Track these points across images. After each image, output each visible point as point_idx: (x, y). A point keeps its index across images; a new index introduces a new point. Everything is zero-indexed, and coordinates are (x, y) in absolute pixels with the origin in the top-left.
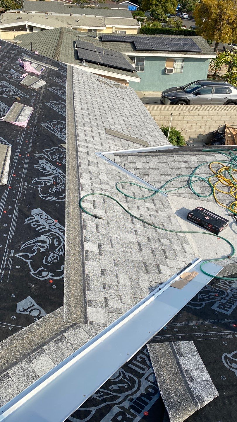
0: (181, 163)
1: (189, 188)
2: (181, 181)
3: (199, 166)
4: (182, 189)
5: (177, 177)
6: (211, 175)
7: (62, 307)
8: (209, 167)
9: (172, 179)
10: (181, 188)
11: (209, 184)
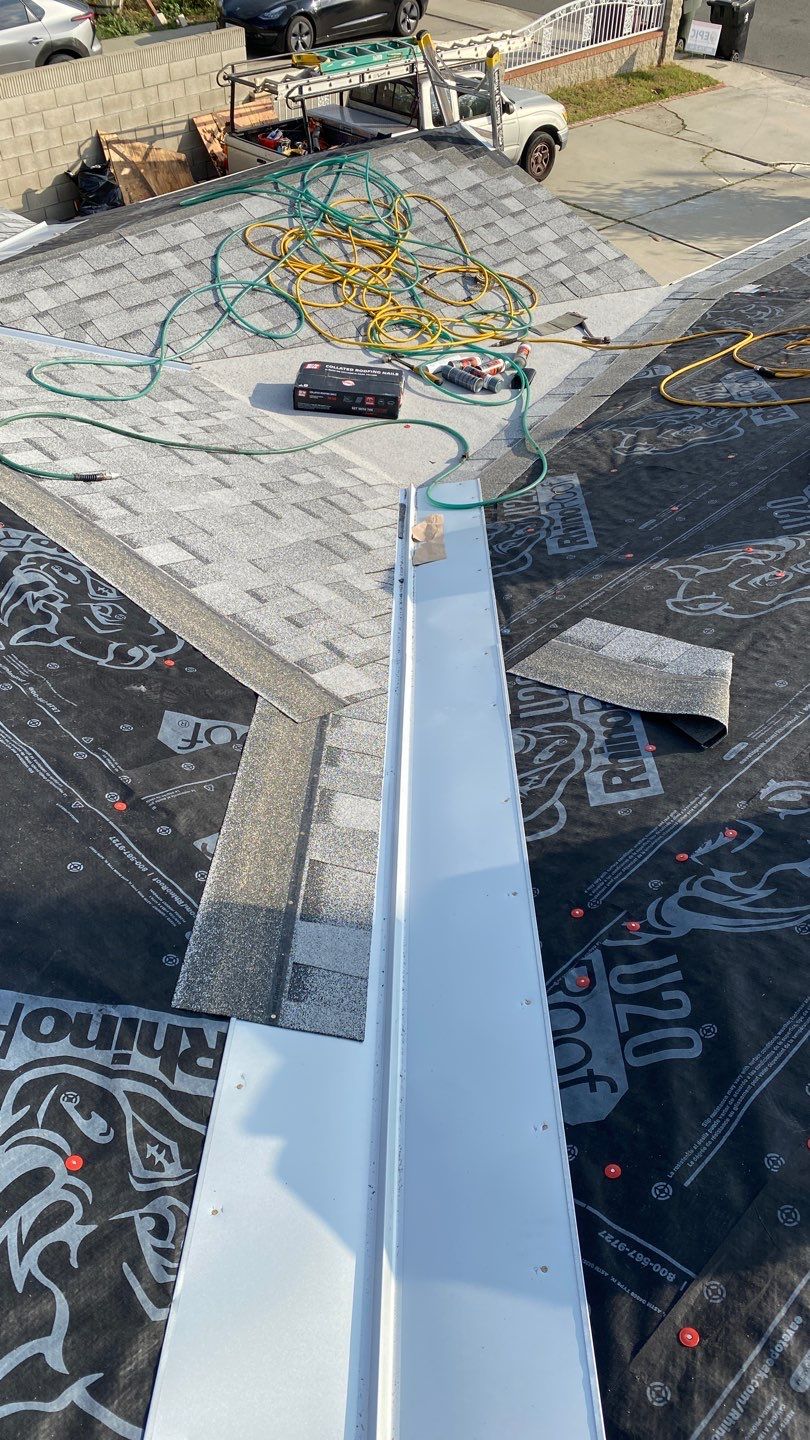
0: (162, 257)
1: (234, 322)
2: (199, 312)
3: (218, 249)
4: (216, 333)
5: (179, 302)
6: (266, 267)
7: (260, 700)
8: (247, 244)
9: (170, 312)
10: (211, 330)
11: (279, 295)
